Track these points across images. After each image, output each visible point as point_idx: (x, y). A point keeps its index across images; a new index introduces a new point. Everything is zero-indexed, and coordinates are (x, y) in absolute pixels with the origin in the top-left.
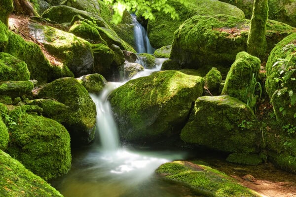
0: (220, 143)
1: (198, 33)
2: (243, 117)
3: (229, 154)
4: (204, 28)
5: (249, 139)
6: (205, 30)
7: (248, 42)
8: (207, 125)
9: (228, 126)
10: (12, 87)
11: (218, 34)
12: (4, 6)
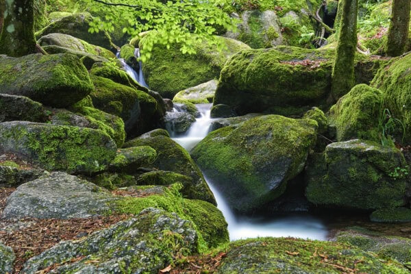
0: (362, 199)
1: (262, 69)
2: (397, 163)
3: (371, 212)
4: (268, 62)
5: (399, 190)
6: (271, 64)
7: (332, 75)
8: (349, 178)
9: (375, 177)
10: (133, 159)
11: (291, 68)
12: (24, 40)
